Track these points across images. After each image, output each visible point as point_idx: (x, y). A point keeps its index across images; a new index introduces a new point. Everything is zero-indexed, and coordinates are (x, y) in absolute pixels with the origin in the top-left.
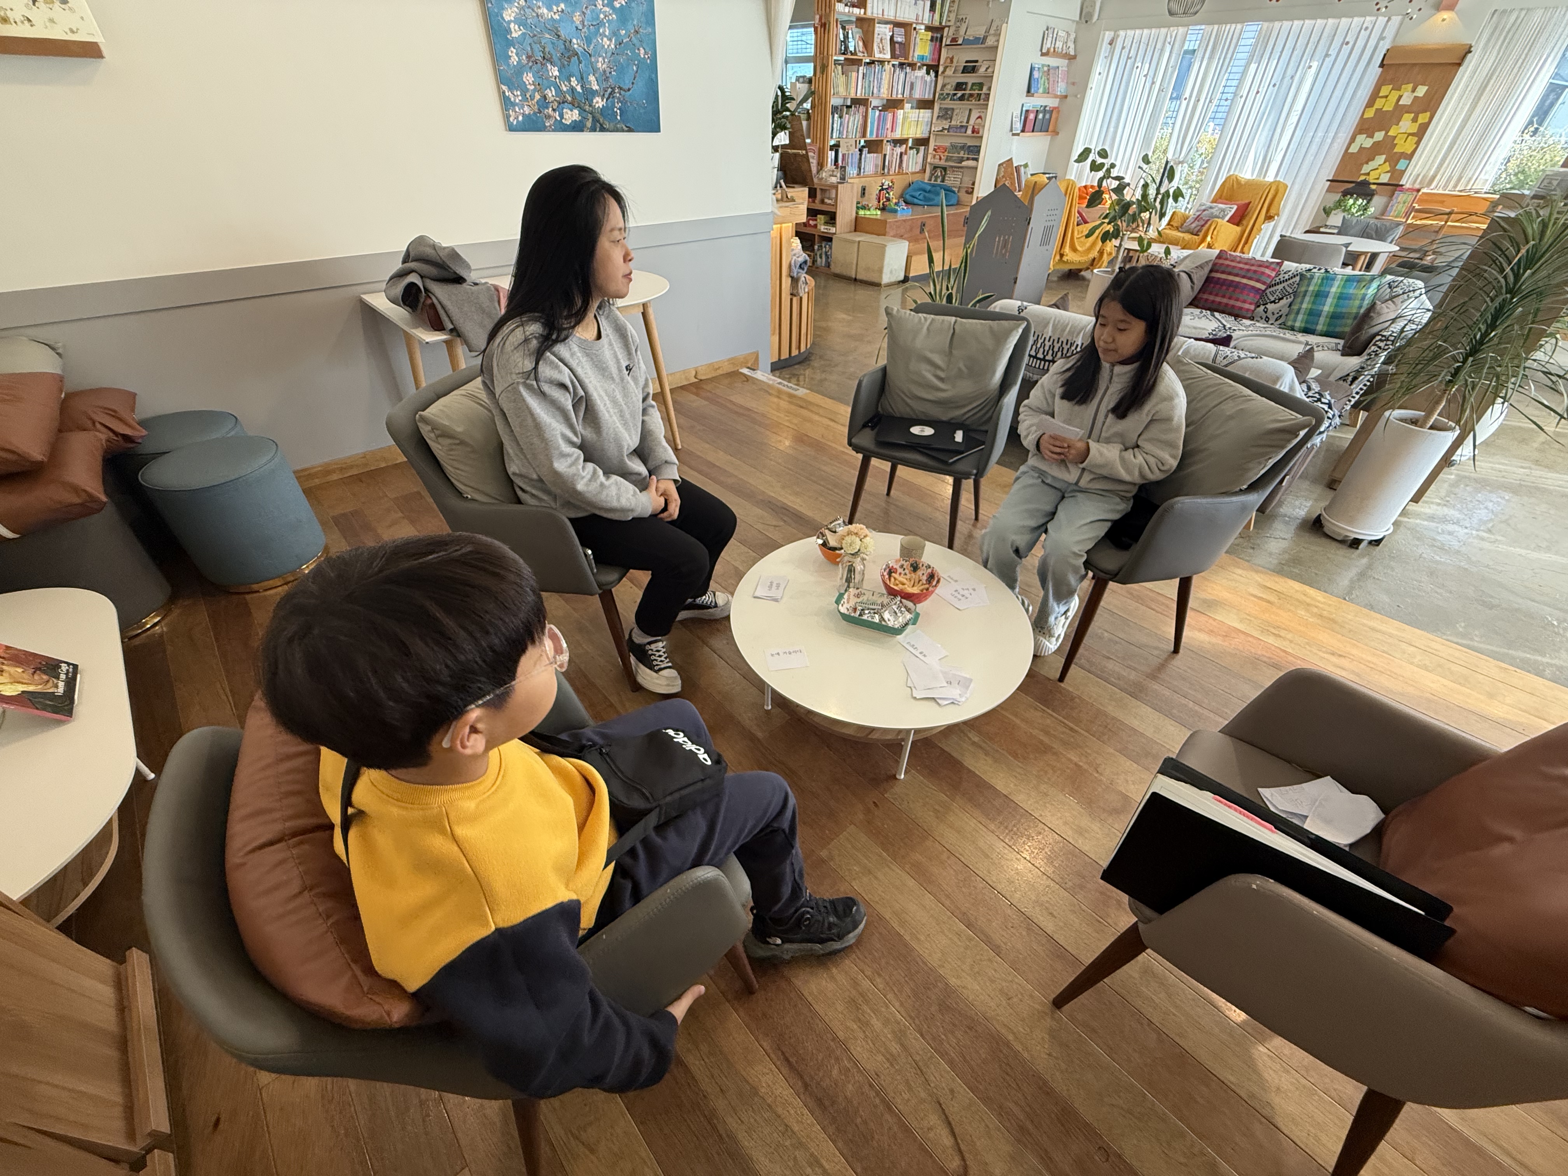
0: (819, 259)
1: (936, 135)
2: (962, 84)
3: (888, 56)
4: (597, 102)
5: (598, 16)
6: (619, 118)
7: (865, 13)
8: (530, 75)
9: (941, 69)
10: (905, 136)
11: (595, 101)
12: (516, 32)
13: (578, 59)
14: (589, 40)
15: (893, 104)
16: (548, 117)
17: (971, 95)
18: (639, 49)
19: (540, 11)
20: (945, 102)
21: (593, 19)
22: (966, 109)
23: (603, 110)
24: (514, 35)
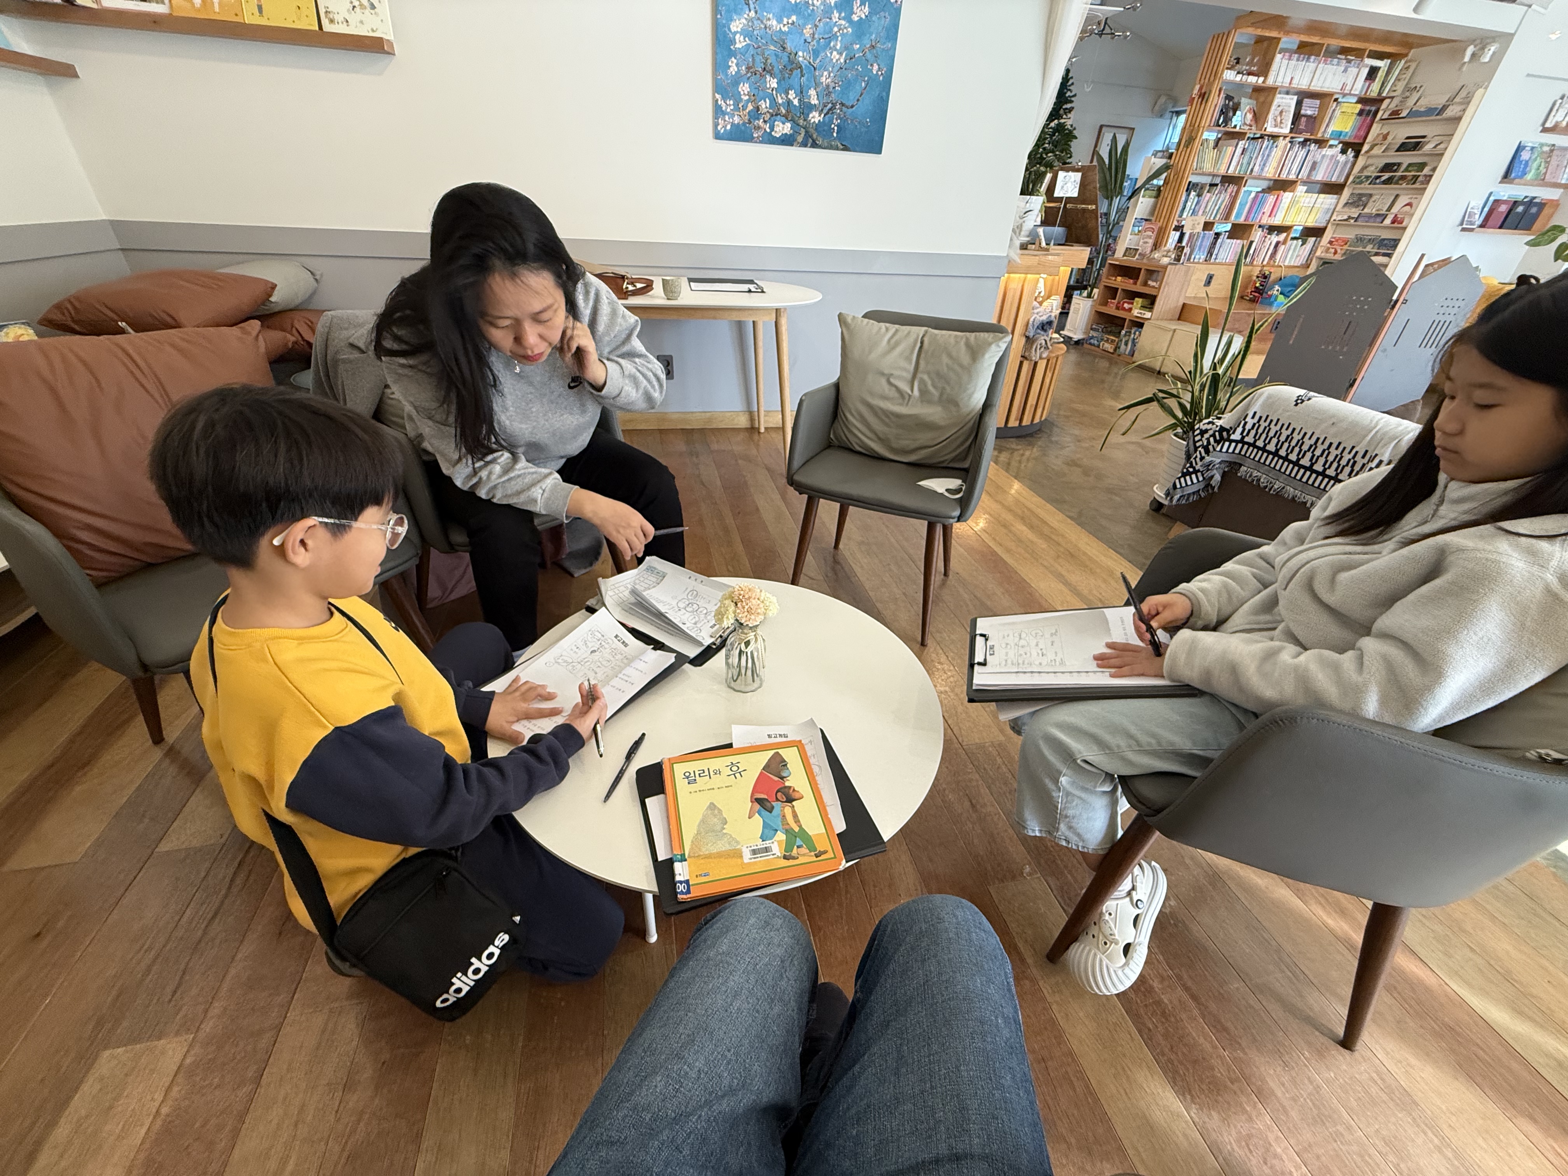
0: (1123, 347)
1: (1338, 225)
2: (1394, 164)
3: (1286, 130)
4: (813, 117)
5: (832, 29)
6: (835, 135)
7: (1264, 82)
8: (747, 85)
9: (1366, 148)
10: (1288, 223)
11: (811, 116)
12: (740, 43)
13: (801, 71)
14: (816, 53)
15: (1281, 185)
16: (759, 128)
17: (1403, 178)
18: (872, 65)
19: (769, 23)
20: (1362, 186)
21: (825, 32)
22: (1391, 195)
23: (818, 126)
24: (738, 46)
